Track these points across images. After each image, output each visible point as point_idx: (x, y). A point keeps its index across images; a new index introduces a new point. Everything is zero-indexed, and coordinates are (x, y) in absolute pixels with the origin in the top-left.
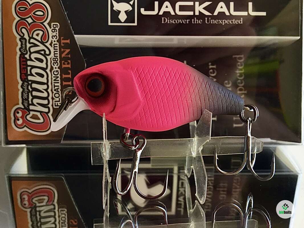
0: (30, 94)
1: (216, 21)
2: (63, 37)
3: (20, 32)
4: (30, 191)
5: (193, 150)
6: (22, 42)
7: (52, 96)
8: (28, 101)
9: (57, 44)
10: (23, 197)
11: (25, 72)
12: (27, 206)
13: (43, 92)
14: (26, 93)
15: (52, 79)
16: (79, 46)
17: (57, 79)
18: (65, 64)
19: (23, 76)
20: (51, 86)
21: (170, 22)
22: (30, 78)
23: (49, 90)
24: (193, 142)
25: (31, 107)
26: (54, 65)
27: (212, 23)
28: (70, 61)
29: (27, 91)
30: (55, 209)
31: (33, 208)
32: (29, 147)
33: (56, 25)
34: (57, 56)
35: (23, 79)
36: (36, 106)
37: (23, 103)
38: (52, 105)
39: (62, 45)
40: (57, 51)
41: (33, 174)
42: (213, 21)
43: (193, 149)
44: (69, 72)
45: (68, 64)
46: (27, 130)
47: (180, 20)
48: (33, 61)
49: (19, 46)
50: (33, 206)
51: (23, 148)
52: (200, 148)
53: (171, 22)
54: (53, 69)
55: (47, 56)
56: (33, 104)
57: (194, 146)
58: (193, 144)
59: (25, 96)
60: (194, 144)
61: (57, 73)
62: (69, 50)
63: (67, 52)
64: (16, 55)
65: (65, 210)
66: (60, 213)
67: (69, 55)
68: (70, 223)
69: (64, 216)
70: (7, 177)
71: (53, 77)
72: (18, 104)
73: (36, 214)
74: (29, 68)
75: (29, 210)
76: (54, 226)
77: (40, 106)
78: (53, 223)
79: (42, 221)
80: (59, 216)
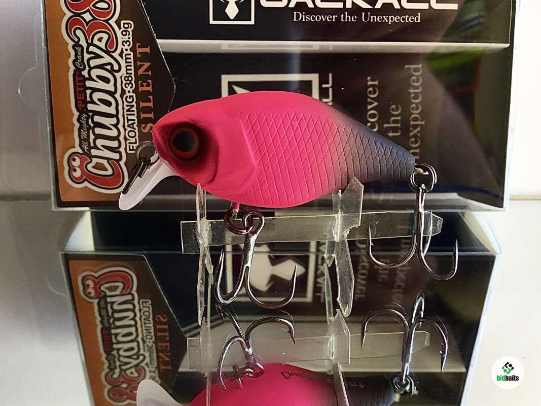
0: (91, 131)
1: (378, 18)
2: (139, 43)
3: (73, 35)
4: (96, 275)
6: (77, 50)
7: (125, 136)
8: (89, 143)
9: (130, 54)
10: (87, 283)
11: (83, 97)
12: (92, 295)
13: (111, 129)
14: (85, 130)
15: (123, 108)
17: (132, 109)
18: (143, 86)
19: (80, 104)
20: (123, 120)
21: (305, 18)
22: (90, 107)
23: (120, 126)
24: (336, 220)
25: (94, 152)
26: (126, 87)
27: (372, 21)
28: (150, 81)
30: (133, 299)
31: (102, 298)
32: (95, 210)
33: (128, 24)
34: (131, 74)
35: (80, 109)
36: (101, 150)
37: (81, 146)
38: (126, 149)
39: (139, 56)
40: (131, 66)
42: (374, 18)
43: (336, 230)
44: (150, 99)
45: (148, 85)
46: (88, 186)
47: (323, 16)
48: (95, 81)
50: (102, 296)
51: (85, 212)
52: (345, 232)
53: (308, 19)
54: (125, 93)
55: (115, 73)
56: (96, 148)
57: (336, 226)
58: (335, 223)
60: (337, 223)
61: (131, 100)
62: (149, 64)
63: (146, 67)
64: (69, 71)
65: (148, 302)
66: (141, 306)
67: (149, 72)
68: (157, 320)
69: (147, 309)
70: (62, 255)
71: (125, 106)
72: (74, 147)
73: (107, 306)
74: (88, 92)
75: (95, 301)
76: (133, 323)
77: (107, 149)
78: (131, 319)
79: (116, 315)
80: (140, 310)
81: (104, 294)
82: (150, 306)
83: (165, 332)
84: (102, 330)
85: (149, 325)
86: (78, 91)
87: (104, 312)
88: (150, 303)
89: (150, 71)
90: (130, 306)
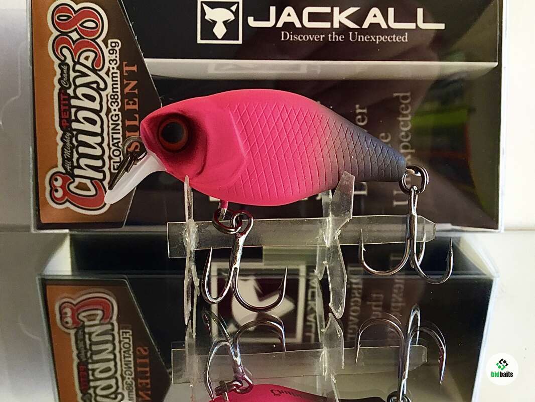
0: (74, 150)
1: (366, 38)
2: (125, 61)
3: (60, 53)
4: (75, 303)
5: (327, 236)
6: (63, 69)
8: (72, 162)
9: (117, 73)
10: (65, 311)
11: (68, 117)
12: (69, 325)
13: (96, 148)
14: (69, 149)
15: (108, 127)
16: (151, 76)
17: (117, 128)
18: (129, 104)
19: (64, 122)
21: (293, 38)
22: (75, 125)
23: (105, 145)
24: (326, 224)
25: (77, 172)
26: (112, 106)
27: (359, 40)
28: (136, 100)
29: (70, 147)
30: (113, 330)
31: (80, 327)
32: (73, 233)
33: (115, 43)
34: (117, 92)
35: (64, 128)
36: (84, 169)
37: (63, 165)
38: (110, 169)
39: (125, 74)
40: (117, 84)
41: (80, 275)
42: (361, 38)
43: (327, 234)
44: (135, 117)
45: (134, 104)
46: (69, 207)
47: (310, 36)
48: (80, 99)
49: (58, 76)
50: (79, 326)
51: (65, 235)
52: (336, 232)
53: (296, 39)
54: (111, 112)
55: (101, 92)
56: (79, 167)
57: (327, 230)
58: (326, 227)
59: (67, 153)
60: (328, 227)
61: (117, 118)
62: (136, 82)
63: (133, 85)
64: (54, 90)
65: (129, 332)
66: (121, 337)
67: (135, 90)
68: (138, 353)
69: (127, 340)
70: (39, 279)
71: (110, 125)
72: (57, 166)
73: (84, 337)
74: (73, 110)
75: (72, 332)
76: (112, 356)
77: (91, 169)
78: (110, 352)
79: (94, 348)
80: (120, 342)
81: (82, 323)
82: (131, 338)
83: (146, 367)
84: (79, 365)
85: (130, 359)
86: (62, 110)
87: (81, 344)
88: (131, 333)
89: (137, 90)
90: (110, 338)
